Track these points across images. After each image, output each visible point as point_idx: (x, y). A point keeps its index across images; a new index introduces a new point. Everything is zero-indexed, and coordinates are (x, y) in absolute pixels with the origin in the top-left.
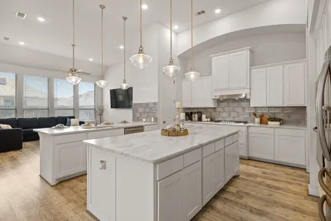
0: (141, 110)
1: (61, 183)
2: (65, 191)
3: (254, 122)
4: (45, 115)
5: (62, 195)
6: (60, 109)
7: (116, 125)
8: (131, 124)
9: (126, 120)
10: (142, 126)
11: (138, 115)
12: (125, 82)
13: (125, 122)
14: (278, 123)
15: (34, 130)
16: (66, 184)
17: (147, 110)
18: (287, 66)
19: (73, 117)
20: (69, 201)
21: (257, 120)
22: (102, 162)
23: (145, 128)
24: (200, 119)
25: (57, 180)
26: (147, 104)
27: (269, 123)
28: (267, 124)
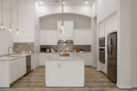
3: (74, 52)
14: (83, 51)
18: (86, 30)
21: (75, 51)
24: (50, 51)
27: (80, 51)
28: (79, 52)
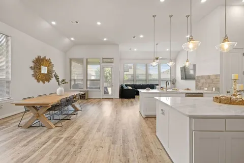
0: (202, 81)
1: (147, 117)
2: (148, 122)
4: (144, 83)
5: (147, 123)
6: (151, 80)
7: (181, 91)
8: (194, 91)
9: (189, 88)
10: (202, 94)
11: (200, 85)
12: (187, 61)
13: (188, 89)
15: (138, 90)
16: (149, 119)
17: (209, 81)
19: (158, 85)
20: (149, 127)
22: (162, 110)
23: (205, 95)
25: (146, 115)
26: (209, 77)
